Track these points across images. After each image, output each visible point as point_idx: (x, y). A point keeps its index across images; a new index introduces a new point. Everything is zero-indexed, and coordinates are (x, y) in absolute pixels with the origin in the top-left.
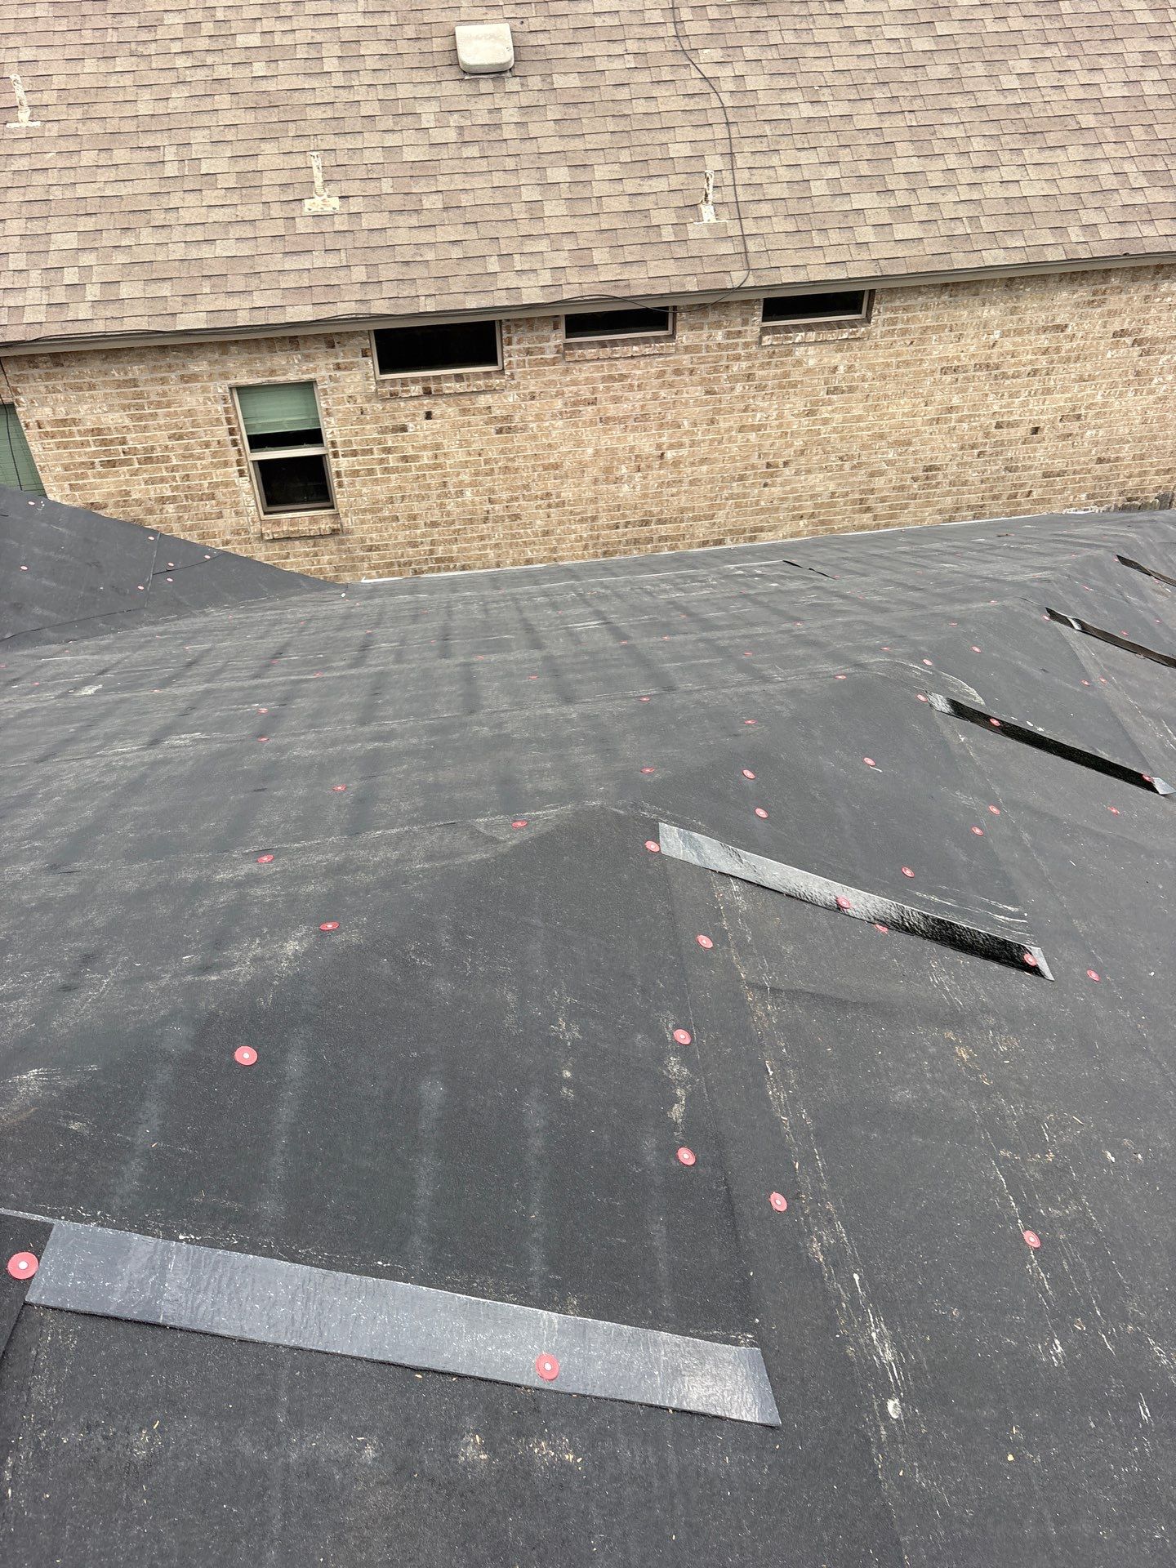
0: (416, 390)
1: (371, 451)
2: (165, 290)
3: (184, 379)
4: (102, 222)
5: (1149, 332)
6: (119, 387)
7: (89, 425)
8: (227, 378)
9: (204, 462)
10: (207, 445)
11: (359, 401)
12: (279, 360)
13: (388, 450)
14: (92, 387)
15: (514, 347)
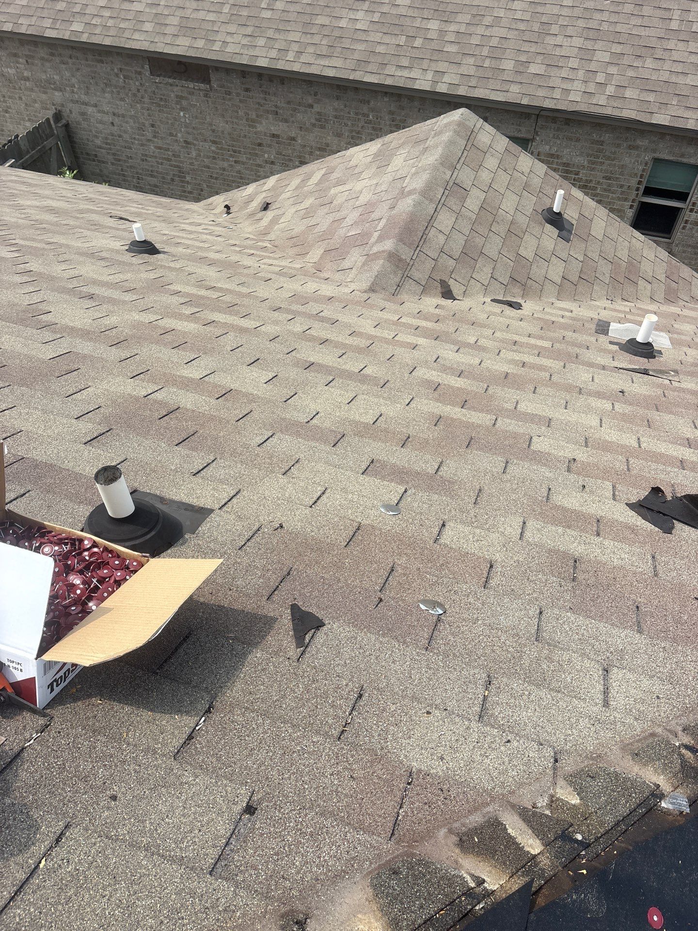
2: (651, 97)
3: (630, 147)
4: (627, 49)
6: (592, 143)
8: (655, 152)
9: (614, 195)
12: (690, 150)
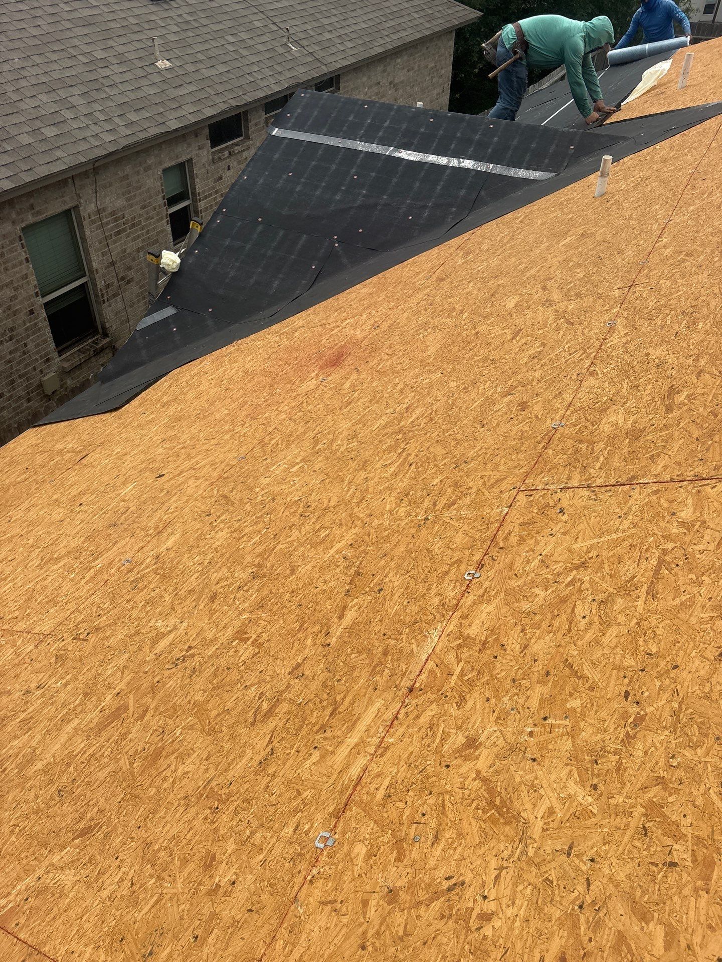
0: (227, 153)
1: (210, 195)
3: (146, 170)
5: (396, 81)
6: (121, 181)
7: (110, 210)
8: (161, 165)
9: (153, 220)
10: (155, 209)
11: (207, 166)
12: (179, 149)
13: (216, 192)
14: (111, 185)
15: (252, 123)
